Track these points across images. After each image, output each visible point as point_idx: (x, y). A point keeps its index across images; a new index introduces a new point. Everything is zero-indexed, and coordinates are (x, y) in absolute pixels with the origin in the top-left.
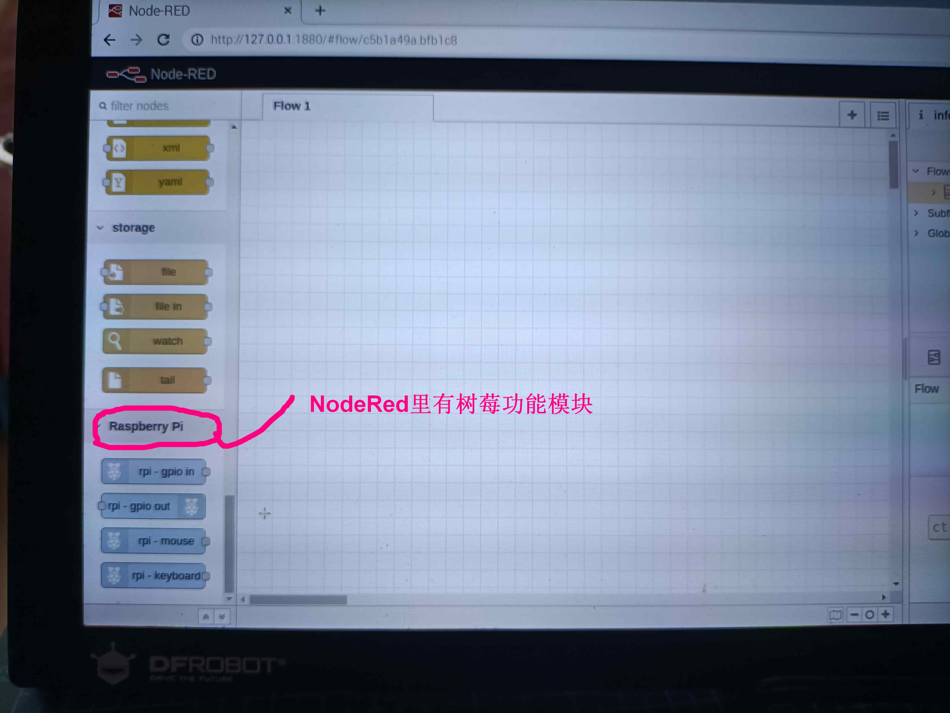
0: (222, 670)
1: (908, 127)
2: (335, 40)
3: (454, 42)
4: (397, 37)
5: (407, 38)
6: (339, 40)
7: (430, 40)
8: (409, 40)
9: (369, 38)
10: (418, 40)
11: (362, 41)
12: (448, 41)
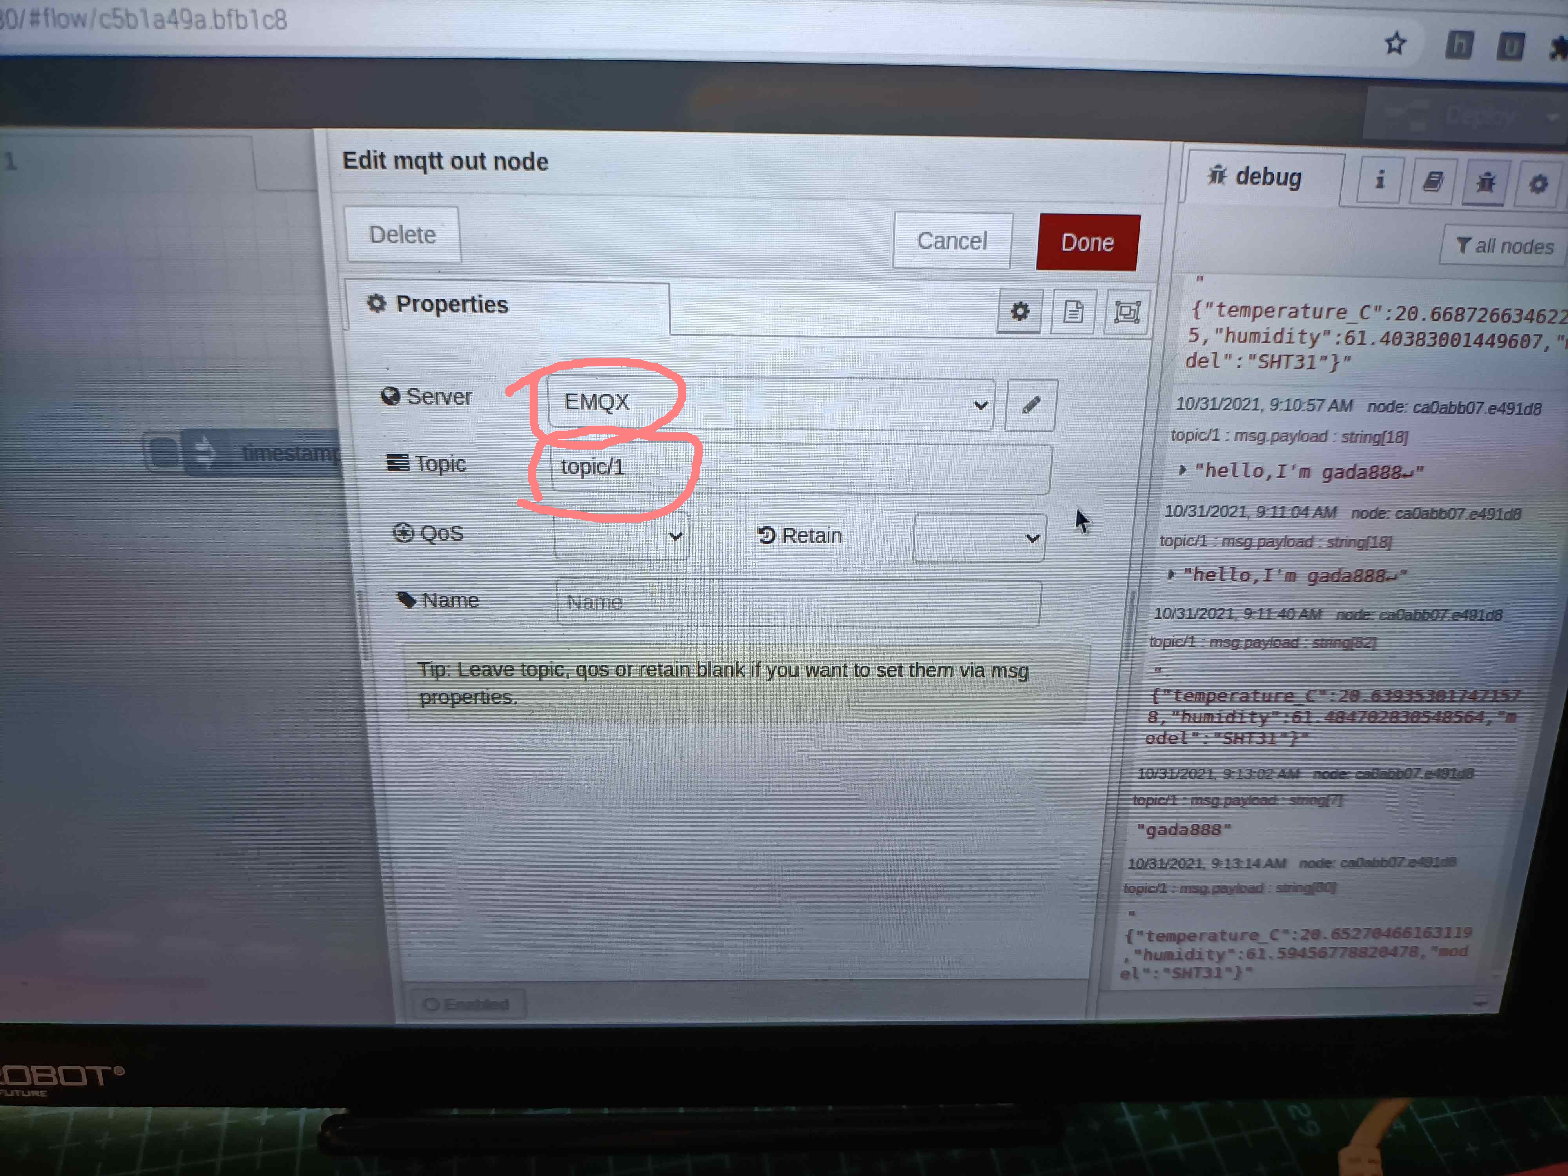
0: (28, 1083)
1: (1182, 199)
2: (42, 18)
3: (281, 24)
4: (166, 14)
5: (186, 16)
6: (50, 19)
7: (233, 19)
8: (191, 21)
9: (110, 12)
10: (209, 21)
11: (97, 20)
12: (268, 19)
